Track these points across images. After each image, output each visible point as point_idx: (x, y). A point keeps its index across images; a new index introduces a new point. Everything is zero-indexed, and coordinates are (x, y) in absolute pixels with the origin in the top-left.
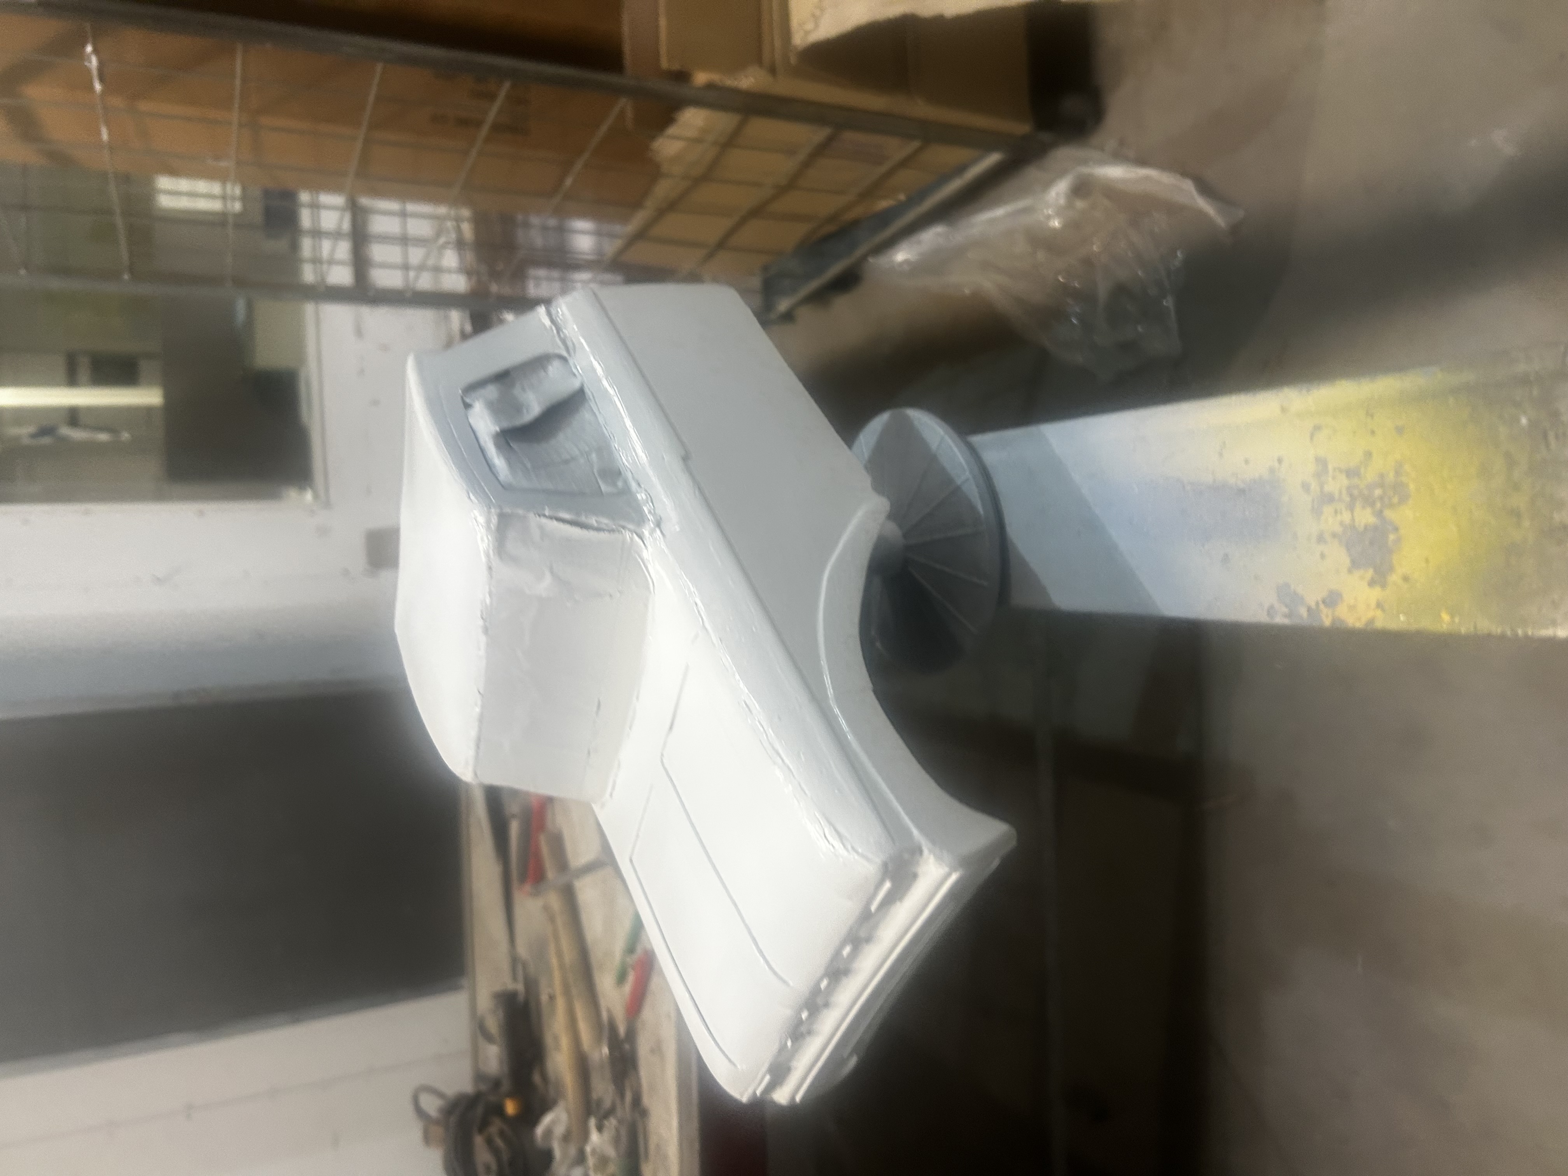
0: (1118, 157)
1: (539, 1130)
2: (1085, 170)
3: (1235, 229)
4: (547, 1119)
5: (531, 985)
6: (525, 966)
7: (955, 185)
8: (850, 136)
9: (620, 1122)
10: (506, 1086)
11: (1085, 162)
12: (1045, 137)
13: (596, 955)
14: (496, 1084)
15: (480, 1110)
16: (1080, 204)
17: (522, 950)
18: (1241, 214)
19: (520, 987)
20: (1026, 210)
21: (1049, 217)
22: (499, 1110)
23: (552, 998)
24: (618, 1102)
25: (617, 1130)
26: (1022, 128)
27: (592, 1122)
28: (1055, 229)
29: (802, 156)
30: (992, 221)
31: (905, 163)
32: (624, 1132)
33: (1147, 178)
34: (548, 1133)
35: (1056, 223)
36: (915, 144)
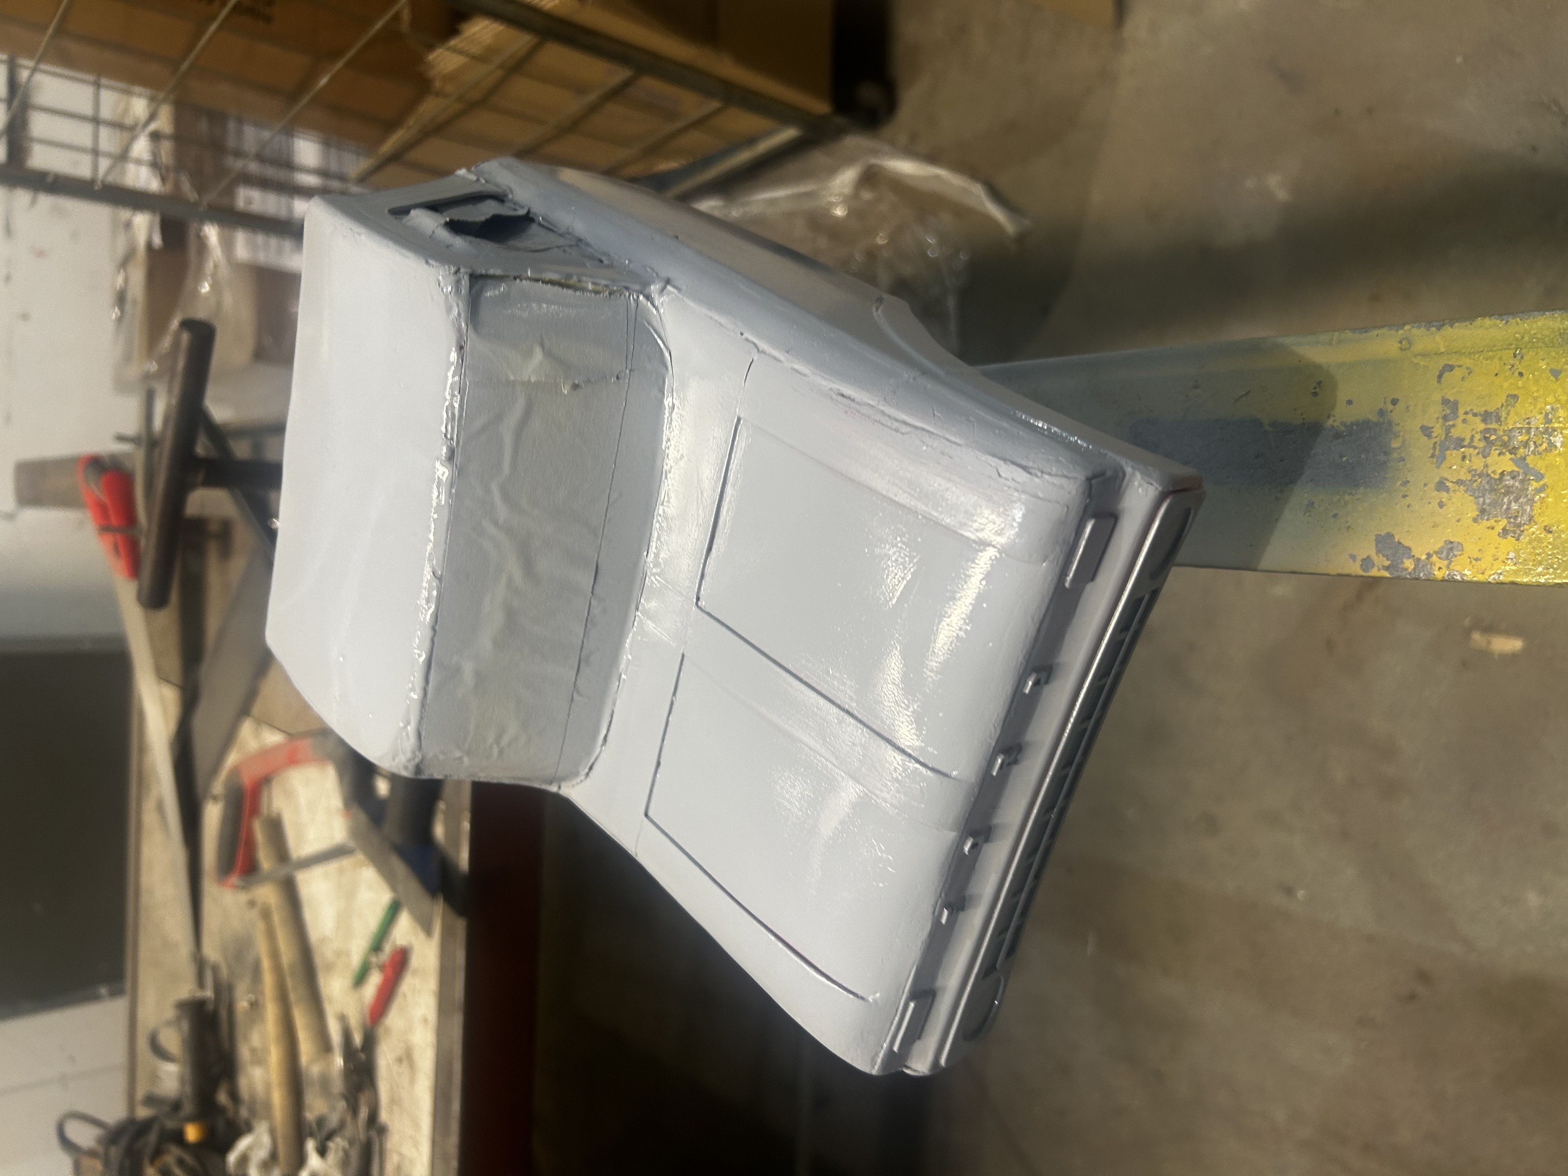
0: (910, 152)
1: (232, 1158)
2: (874, 161)
3: (1021, 238)
4: (243, 1144)
5: (224, 990)
6: (215, 969)
7: (744, 156)
8: (650, 84)
9: (351, 1142)
10: (188, 1108)
11: (876, 153)
12: (840, 120)
13: (323, 954)
14: (176, 1106)
15: (152, 1137)
16: (867, 195)
17: (211, 951)
18: (1027, 222)
19: (209, 993)
20: (809, 195)
21: (835, 205)
22: (178, 1137)
23: (255, 1005)
24: (349, 1119)
25: (346, 1153)
26: (821, 107)
27: (310, 1145)
28: (836, 218)
29: (592, 97)
30: (772, 202)
31: (699, 123)
32: (354, 1154)
33: (937, 177)
34: (244, 1160)
35: (839, 212)
36: (715, 104)
